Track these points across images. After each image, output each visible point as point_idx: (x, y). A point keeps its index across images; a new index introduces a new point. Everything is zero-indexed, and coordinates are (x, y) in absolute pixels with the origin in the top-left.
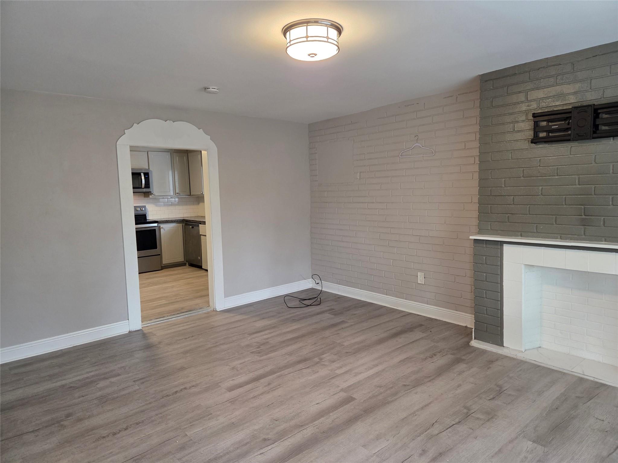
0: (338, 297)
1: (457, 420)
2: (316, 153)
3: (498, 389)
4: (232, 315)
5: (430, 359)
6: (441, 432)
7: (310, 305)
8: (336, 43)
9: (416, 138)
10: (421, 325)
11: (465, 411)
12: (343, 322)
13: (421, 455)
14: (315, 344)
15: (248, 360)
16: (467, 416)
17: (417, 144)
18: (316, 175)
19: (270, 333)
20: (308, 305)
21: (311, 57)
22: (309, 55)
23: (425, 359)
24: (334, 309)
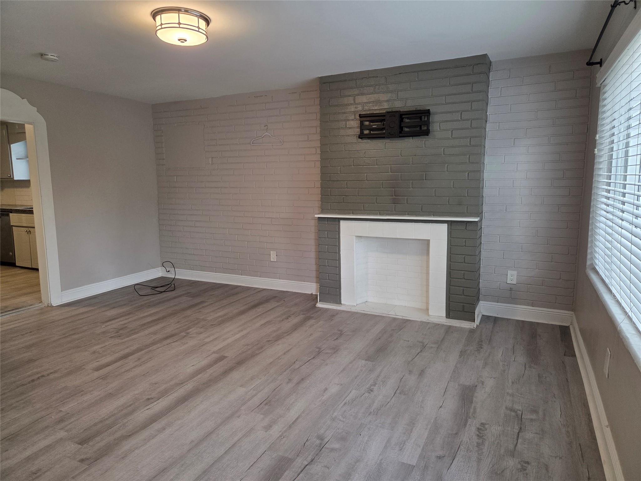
0: (193, 282)
1: (312, 357)
2: (162, 136)
3: (339, 332)
4: (73, 308)
5: (286, 320)
6: (301, 366)
7: (164, 291)
8: (205, 33)
9: (266, 128)
10: (276, 297)
11: (317, 350)
12: (202, 302)
13: (288, 383)
14: (178, 322)
15: (109, 344)
16: (319, 353)
17: (267, 134)
18: (164, 159)
19: (126, 319)
20: (162, 292)
21: (181, 42)
22: (179, 40)
23: (282, 321)
24: (190, 293)
